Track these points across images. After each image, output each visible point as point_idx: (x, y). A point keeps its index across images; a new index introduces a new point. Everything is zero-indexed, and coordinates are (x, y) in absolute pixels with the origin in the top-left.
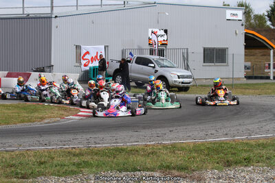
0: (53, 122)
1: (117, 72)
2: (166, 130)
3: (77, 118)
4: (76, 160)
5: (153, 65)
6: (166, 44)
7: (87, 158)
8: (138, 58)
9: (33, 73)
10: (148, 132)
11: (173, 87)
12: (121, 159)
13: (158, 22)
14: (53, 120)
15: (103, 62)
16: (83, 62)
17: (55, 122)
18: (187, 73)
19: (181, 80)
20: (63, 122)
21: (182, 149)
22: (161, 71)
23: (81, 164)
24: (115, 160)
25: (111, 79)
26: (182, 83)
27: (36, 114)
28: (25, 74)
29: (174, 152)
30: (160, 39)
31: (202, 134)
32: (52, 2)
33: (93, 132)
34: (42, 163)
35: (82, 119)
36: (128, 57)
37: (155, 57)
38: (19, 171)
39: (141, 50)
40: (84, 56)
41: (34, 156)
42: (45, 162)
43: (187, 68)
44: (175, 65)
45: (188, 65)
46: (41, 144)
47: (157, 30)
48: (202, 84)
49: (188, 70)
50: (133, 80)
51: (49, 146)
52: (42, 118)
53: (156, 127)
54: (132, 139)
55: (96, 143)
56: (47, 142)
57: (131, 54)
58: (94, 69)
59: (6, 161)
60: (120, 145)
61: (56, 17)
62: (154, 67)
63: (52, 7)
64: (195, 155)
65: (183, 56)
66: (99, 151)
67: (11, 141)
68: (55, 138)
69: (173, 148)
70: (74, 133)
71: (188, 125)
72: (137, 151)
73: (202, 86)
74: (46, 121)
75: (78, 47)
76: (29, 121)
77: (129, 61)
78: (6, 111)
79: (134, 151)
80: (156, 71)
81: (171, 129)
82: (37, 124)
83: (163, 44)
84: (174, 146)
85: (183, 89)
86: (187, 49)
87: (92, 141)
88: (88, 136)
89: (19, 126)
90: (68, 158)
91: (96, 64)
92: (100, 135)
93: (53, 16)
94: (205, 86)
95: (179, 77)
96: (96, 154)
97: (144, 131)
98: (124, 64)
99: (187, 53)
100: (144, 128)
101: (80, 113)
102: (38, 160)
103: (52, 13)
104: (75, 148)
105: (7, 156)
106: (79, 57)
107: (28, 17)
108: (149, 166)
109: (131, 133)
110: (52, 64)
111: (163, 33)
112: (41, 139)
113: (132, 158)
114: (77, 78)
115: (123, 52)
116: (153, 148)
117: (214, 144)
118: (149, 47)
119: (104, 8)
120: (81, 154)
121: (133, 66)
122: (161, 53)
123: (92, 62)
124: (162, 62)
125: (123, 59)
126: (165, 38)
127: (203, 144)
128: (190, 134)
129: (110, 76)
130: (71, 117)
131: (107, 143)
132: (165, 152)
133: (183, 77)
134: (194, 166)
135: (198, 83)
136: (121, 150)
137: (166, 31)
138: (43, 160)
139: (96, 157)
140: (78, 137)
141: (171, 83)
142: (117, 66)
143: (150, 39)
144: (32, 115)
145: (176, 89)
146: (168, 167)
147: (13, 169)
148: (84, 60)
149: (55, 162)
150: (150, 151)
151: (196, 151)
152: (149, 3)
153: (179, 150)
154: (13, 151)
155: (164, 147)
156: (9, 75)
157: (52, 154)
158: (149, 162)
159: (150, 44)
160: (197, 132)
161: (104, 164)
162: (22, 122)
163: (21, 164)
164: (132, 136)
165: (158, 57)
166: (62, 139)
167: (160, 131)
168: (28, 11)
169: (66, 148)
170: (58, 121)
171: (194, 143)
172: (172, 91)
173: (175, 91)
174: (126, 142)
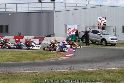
0: (54, 60)
1: (83, 37)
2: (106, 63)
3: (65, 57)
4: (65, 77)
5: (100, 34)
6: (106, 24)
7: (70, 76)
8: (93, 30)
9: (45, 37)
10: (97, 64)
11: (108, 44)
12: (85, 76)
13: (102, 14)
14: (55, 58)
15: (77, 33)
16: (68, 32)
17: (55, 59)
18: (115, 37)
19: (112, 41)
20: (59, 59)
21: (113, 72)
22: (103, 37)
23: (67, 79)
24: (83, 77)
25: (80, 40)
26: (113, 42)
27: (47, 56)
28: (42, 37)
29: (109, 73)
30: (103, 22)
31: (122, 65)
32: (54, 5)
33: (73, 64)
34: (50, 78)
35: (68, 58)
36: (88, 30)
37: (100, 30)
38: (40, 82)
39: (94, 27)
40: (68, 29)
41: (46, 75)
42: (51, 77)
43: (115, 35)
44: (110, 34)
45: (115, 34)
46: (49, 70)
47: (102, 18)
48: (122, 42)
49: (115, 36)
50: (91, 41)
51: (53, 70)
52: (50, 58)
53: (101, 62)
54: (90, 67)
55: (74, 69)
56: (52, 69)
57: (89, 28)
58: (73, 35)
59: (34, 77)
60: (85, 70)
61: (56, 12)
62: (100, 35)
63: (54, 7)
64: (119, 75)
65: (113, 30)
66: (75, 72)
67: (36, 68)
68: (56, 67)
69: (109, 72)
70: (64, 64)
71: (116, 61)
72: (93, 73)
73: (122, 43)
74: (51, 59)
75: (66, 25)
76: (44, 59)
77: (89, 32)
78: (34, 54)
79: (91, 73)
80: (101, 37)
81: (108, 63)
82: (47, 60)
83: (104, 24)
84: (109, 70)
85: (113, 45)
86: (115, 26)
87: (72, 68)
88: (71, 66)
89: (39, 61)
90: (62, 76)
91: (74, 33)
92: (76, 66)
93: (55, 11)
95: (111, 39)
96: (74, 74)
97: (96, 63)
98: (87, 33)
99: (115, 28)
100: (96, 62)
101: (67, 56)
102: (48, 77)
103: (54, 10)
104: (64, 71)
105: (34, 74)
106: (66, 30)
107: (43, 12)
108: (98, 79)
109: (90, 65)
110: (54, 33)
111: (104, 19)
112: (49, 67)
113: (90, 76)
114: (66, 39)
115: (86, 28)
116: (100, 72)
118: (98, 26)
119: (78, 8)
120: (67, 74)
121: (90, 34)
122: (103, 28)
123: (72, 32)
124: (104, 32)
125: (86, 31)
126: (105, 21)
128: (117, 65)
129: (80, 39)
130: (63, 57)
131: (79, 69)
132: (105, 73)
133: (113, 39)
134: (118, 80)
135: (120, 42)
136: (85, 72)
137: (105, 18)
138: (50, 77)
139: (74, 75)
140: (66, 66)
141: (108, 42)
142: (84, 34)
143: (98, 22)
144: (45, 56)
145: (110, 45)
146: (107, 80)
147: (37, 81)
148: (69, 31)
149: (56, 78)
150: (98, 73)
151: (119, 73)
152: (98, 6)
153: (112, 72)
154: (37, 72)
155: (105, 71)
156: (35, 38)
157: (54, 74)
158: (98, 78)
159: (98, 24)
160: (120, 65)
161: (78, 78)
162: (41, 59)
163: (40, 78)
164: (90, 66)
165: (102, 30)
166: (59, 67)
167: (103, 64)
168: (43, 9)
169: (61, 71)
170: (57, 59)
171: (119, 69)
172: (108, 46)
173: (110, 46)
174: (87, 69)
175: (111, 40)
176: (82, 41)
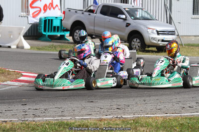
1: (76, 25)
3: (17, 84)
5: (124, 17)
11: (149, 46)
16: (32, 11)
19: (161, 37)
25: (67, 34)
26: (163, 41)
31: (177, 107)
33: (34, 102)
35: (23, 86)
40: (33, 2)
45: (170, 18)
48: (189, 42)
49: (170, 23)
50: (97, 36)
54: (84, 112)
55: (35, 116)
58: (45, 20)
60: (67, 119)
62: (125, 19)
70: (9, 103)
72: (87, 126)
73: (189, 45)
80: (128, 25)
84: (136, 121)
87: (31, 112)
92: (42, 106)
94: (193, 45)
96: (33, 129)
101: (22, 78)
104: (6, 122)
106: (25, 5)
114: (24, 31)
117: (190, 119)
120: (12, 130)
123: (45, 10)
127: (175, 119)
128: (161, 107)
129: (67, 30)
130: (9, 83)
131: (50, 117)
133: (163, 33)
135: (184, 41)
141: (147, 41)
145: (154, 49)
153: (142, 126)
155: (123, 122)
160: (170, 105)
171: (164, 118)
172: (148, 51)
173: (152, 51)
174: (74, 115)
175: (158, 34)
176: (73, 38)
